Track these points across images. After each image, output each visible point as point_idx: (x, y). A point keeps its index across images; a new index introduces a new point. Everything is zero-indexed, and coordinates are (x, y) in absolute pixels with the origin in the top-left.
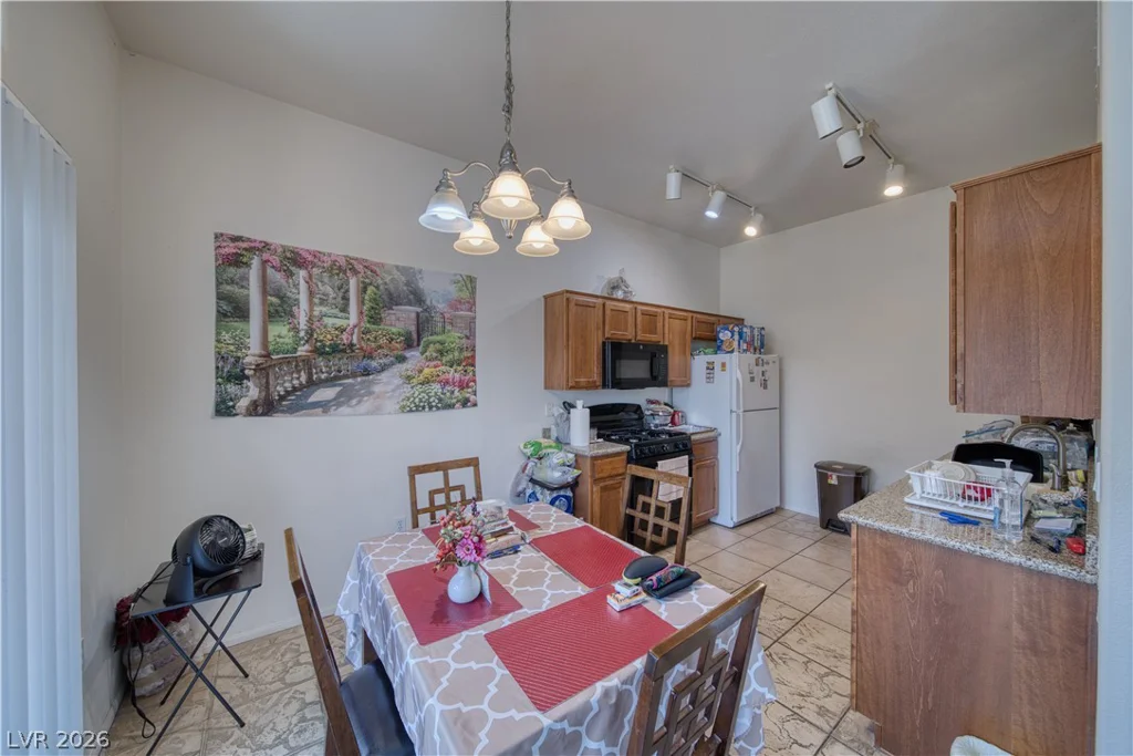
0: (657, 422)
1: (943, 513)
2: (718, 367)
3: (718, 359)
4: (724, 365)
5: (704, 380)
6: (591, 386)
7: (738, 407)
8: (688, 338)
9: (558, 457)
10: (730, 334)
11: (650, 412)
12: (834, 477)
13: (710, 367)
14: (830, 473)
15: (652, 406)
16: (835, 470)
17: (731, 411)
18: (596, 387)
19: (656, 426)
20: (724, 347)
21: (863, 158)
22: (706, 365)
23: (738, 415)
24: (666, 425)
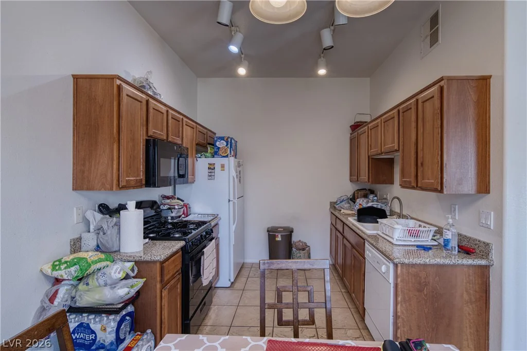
0: (173, 215)
1: (418, 246)
2: (218, 168)
3: (218, 161)
4: (223, 166)
5: (207, 177)
6: (138, 185)
7: (234, 198)
8: (194, 143)
9: (116, 271)
10: (225, 143)
11: (168, 207)
12: (279, 236)
13: (211, 168)
14: (277, 234)
15: (168, 201)
16: (280, 232)
17: (229, 201)
18: (141, 186)
19: (172, 218)
20: (220, 152)
21: (332, 47)
22: (208, 166)
23: (234, 203)
24: (180, 217)
